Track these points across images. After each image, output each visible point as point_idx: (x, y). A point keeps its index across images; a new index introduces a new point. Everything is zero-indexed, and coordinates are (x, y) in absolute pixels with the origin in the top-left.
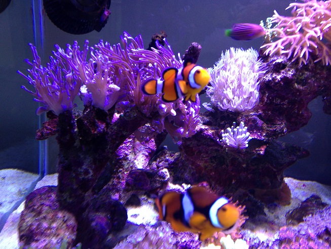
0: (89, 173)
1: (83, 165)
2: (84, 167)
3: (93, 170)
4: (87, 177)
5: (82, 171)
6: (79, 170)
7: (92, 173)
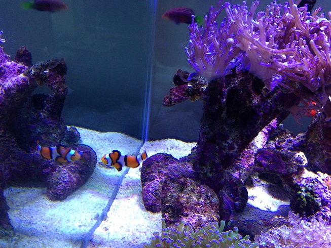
0: (234, 148)
1: (228, 138)
2: (229, 141)
3: (238, 146)
4: (230, 152)
5: (227, 145)
6: (224, 143)
7: (236, 149)
